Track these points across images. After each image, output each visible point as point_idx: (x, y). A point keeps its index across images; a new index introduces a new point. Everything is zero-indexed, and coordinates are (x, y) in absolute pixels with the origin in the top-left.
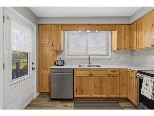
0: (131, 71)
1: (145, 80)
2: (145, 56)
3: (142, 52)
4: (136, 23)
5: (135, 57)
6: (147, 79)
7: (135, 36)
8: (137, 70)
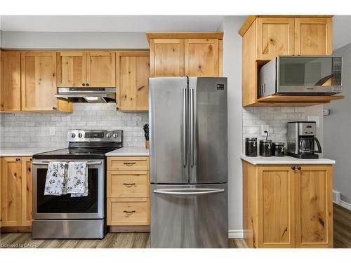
0: (14, 160)
1: (52, 167)
2: (35, 126)
3: (28, 118)
4: (18, 53)
5: (11, 128)
6: (54, 165)
7: (18, 82)
8: (32, 155)
